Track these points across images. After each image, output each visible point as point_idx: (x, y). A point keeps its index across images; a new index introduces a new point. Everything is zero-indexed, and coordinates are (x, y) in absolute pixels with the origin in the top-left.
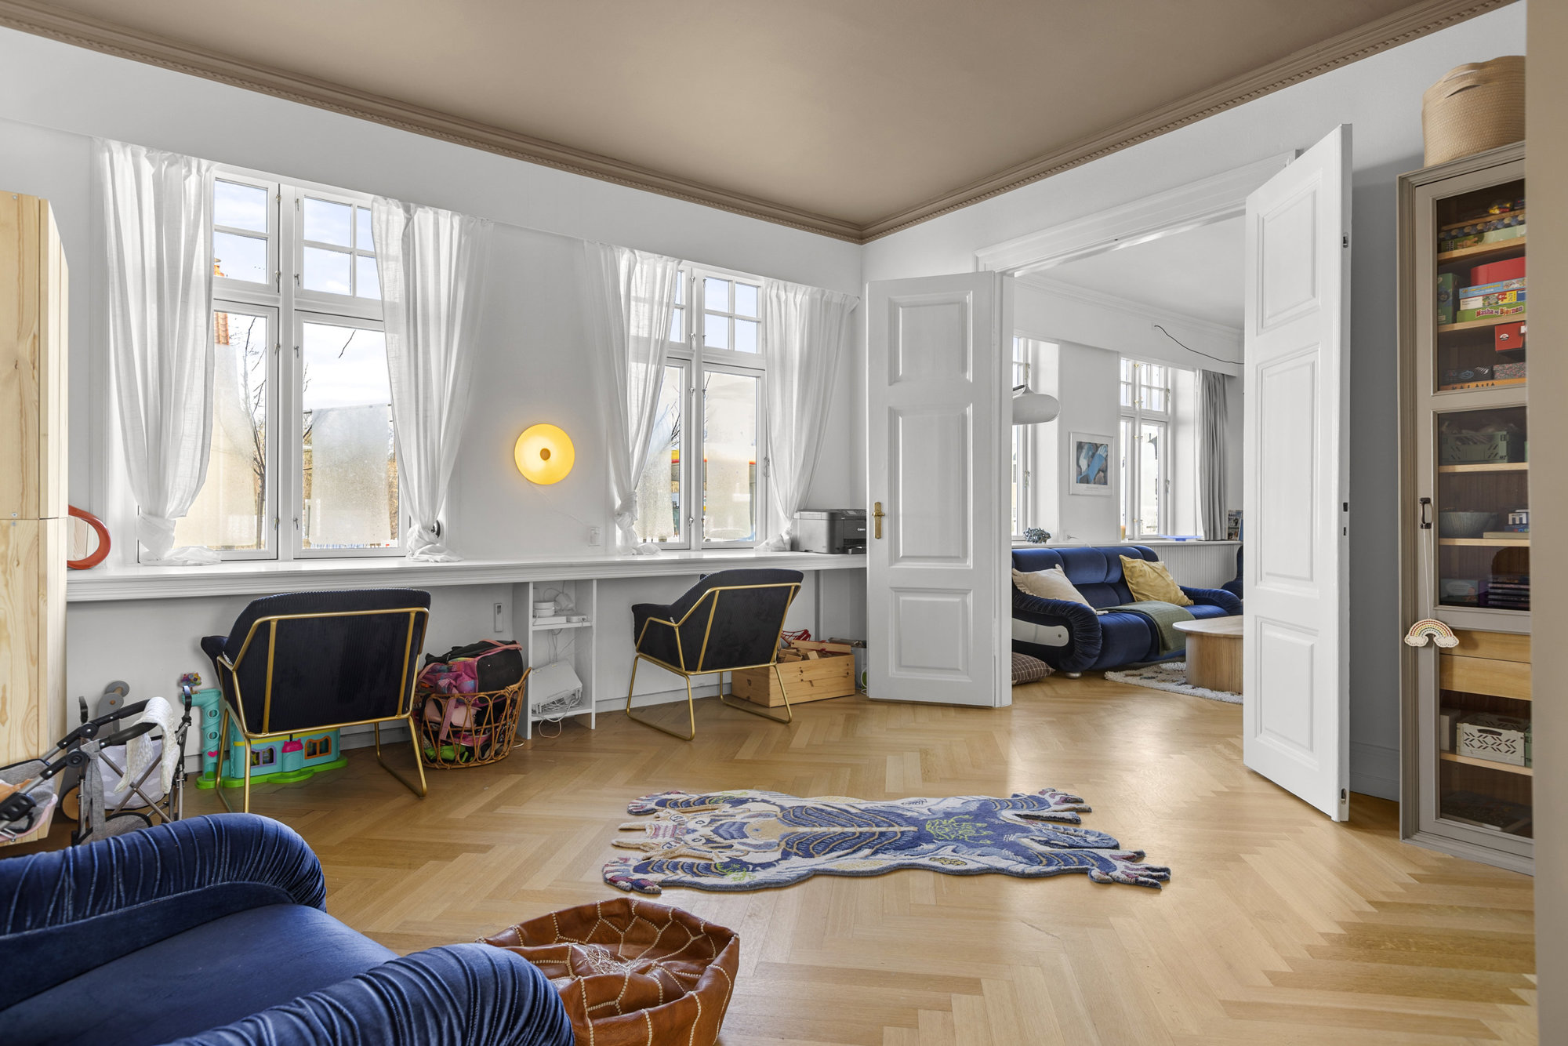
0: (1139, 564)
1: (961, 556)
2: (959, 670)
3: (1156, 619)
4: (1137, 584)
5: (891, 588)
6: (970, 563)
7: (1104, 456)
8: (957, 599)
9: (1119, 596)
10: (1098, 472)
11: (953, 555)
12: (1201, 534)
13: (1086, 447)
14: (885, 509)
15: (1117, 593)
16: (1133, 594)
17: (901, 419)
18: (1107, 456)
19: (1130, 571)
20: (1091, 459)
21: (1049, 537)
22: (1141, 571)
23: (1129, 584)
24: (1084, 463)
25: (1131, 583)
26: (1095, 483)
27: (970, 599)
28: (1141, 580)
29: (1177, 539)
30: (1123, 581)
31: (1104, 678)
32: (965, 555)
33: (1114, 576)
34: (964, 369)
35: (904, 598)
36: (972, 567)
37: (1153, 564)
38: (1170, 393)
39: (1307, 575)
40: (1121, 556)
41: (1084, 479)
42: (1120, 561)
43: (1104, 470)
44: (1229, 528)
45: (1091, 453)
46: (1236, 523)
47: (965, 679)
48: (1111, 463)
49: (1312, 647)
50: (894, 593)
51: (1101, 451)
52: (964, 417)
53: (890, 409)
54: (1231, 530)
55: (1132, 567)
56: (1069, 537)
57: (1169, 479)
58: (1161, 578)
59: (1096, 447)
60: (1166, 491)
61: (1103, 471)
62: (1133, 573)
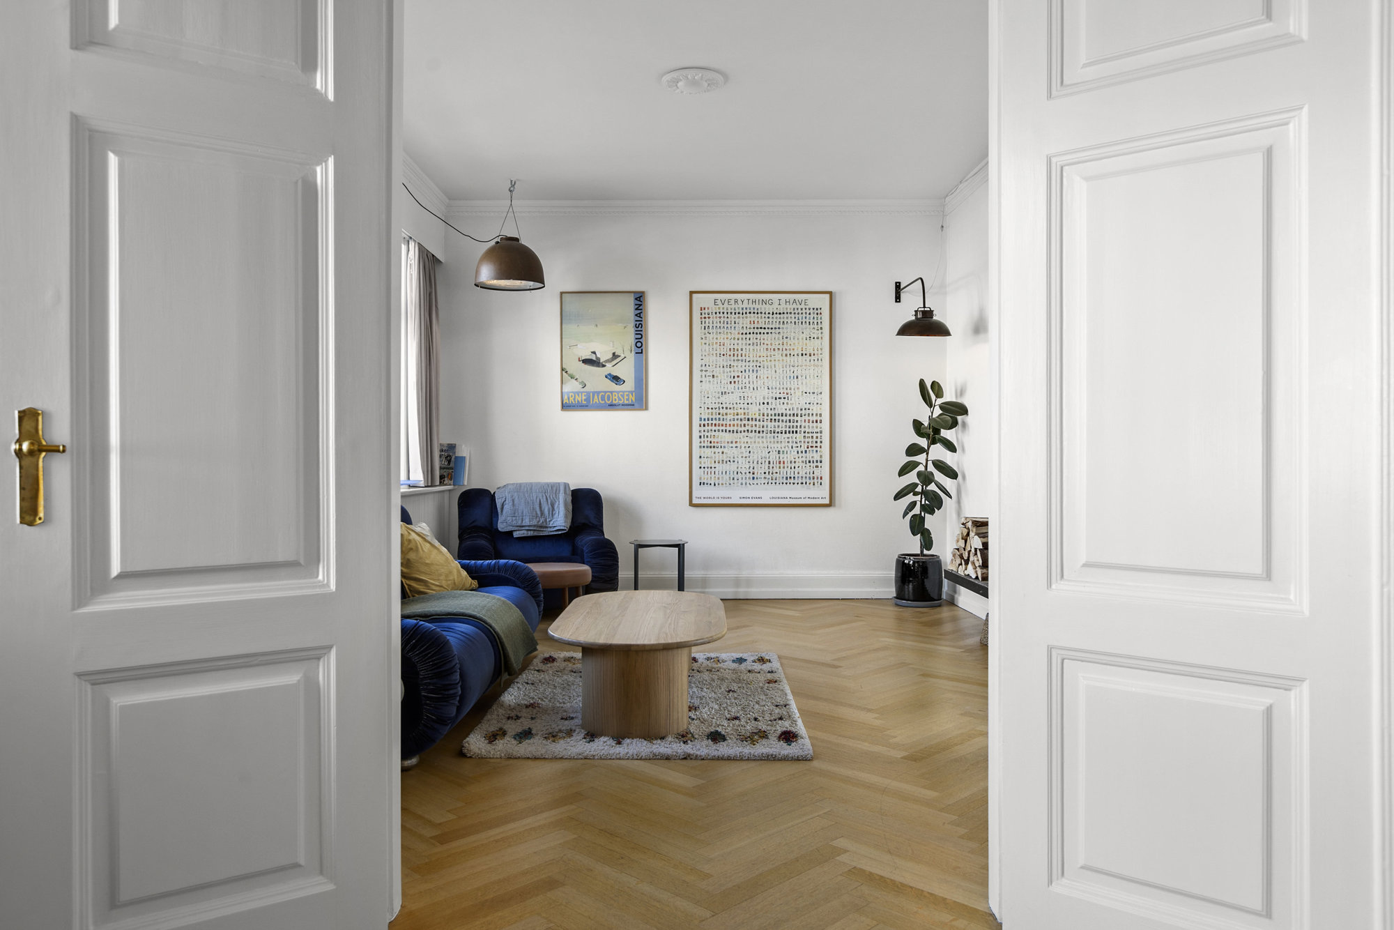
1: (302, 562)
2: (296, 866)
3: (493, 625)
4: (408, 564)
5: (80, 675)
6: (328, 575)
8: (289, 678)
11: (280, 558)
12: (418, 477)
14: (59, 430)
16: (405, 580)
17: (113, 161)
22: (409, 541)
27: (328, 672)
28: (412, 556)
31: (461, 754)
32: (313, 557)
34: (309, 62)
35: (124, 699)
36: (333, 587)
37: (415, 528)
39: (1258, 569)
44: (442, 468)
46: (449, 462)
47: (314, 886)
49: (1269, 711)
50: (89, 687)
52: (310, 193)
53: (76, 121)
54: (443, 471)
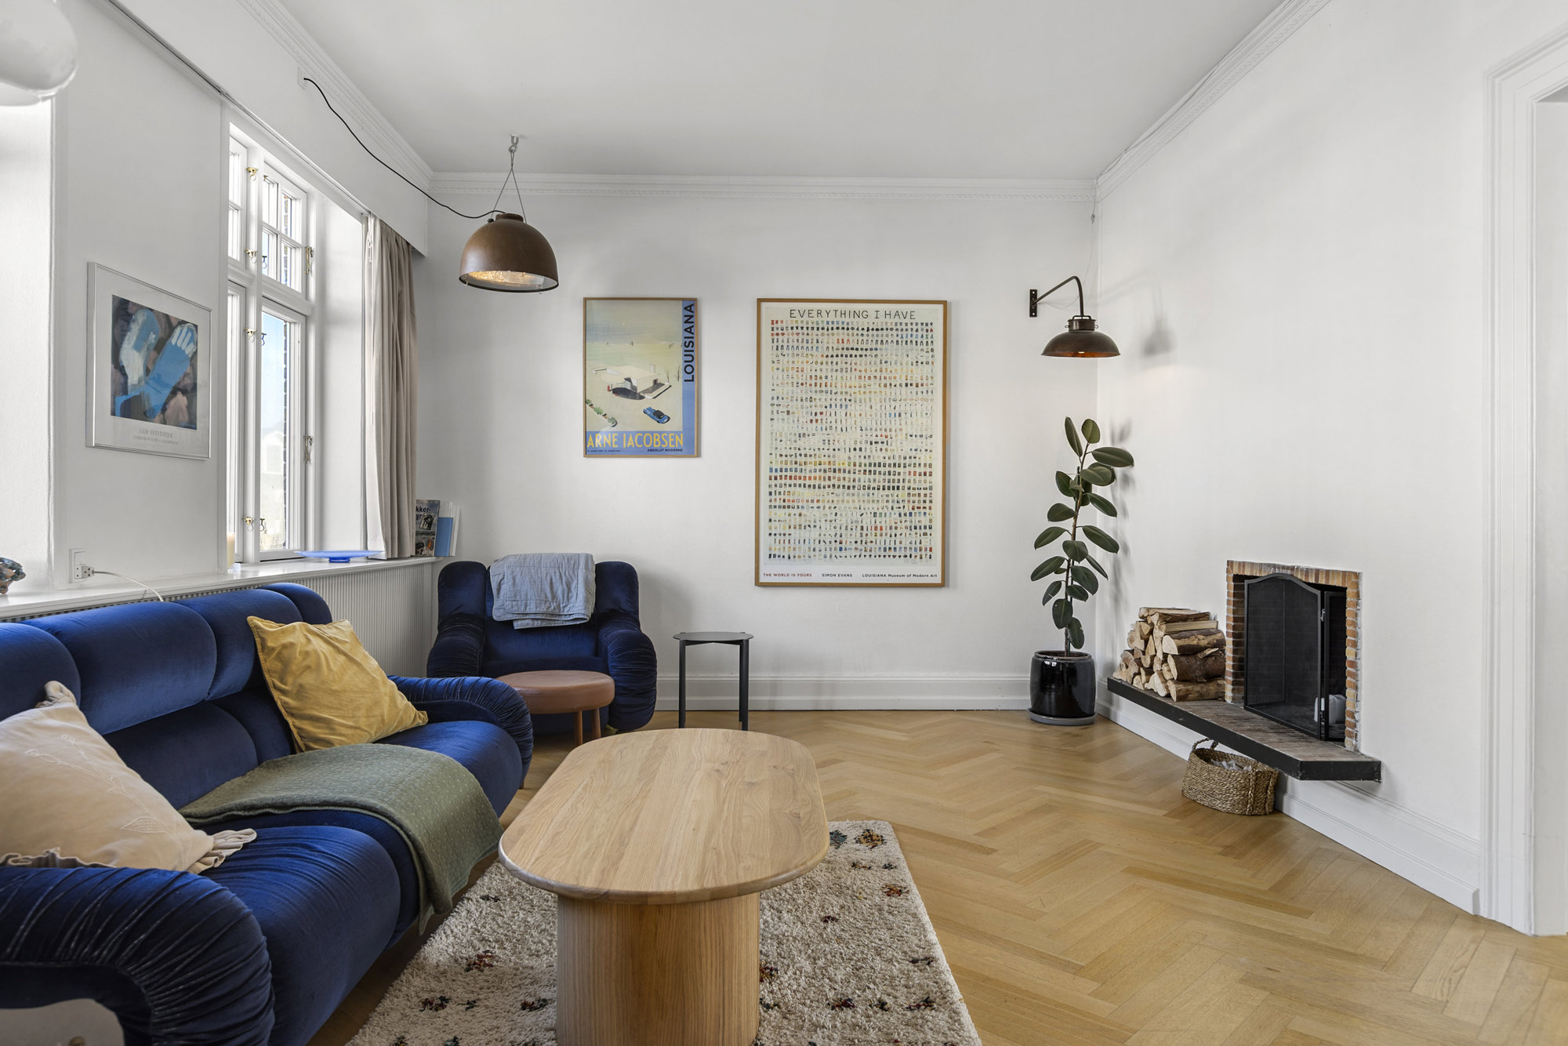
0: (298, 632)
3: (406, 822)
4: (301, 692)
7: (189, 351)
9: (252, 735)
10: (174, 393)
12: (378, 546)
13: (140, 318)
15: (245, 727)
16: (290, 720)
18: (195, 353)
19: (279, 657)
20: (153, 354)
21: (18, 574)
22: (307, 653)
23: (276, 695)
24: (134, 363)
25: (283, 692)
26: (164, 422)
28: (308, 679)
29: (332, 560)
30: (257, 688)
33: (236, 674)
37: (326, 630)
38: (314, 256)
40: (254, 620)
41: (129, 407)
42: (249, 633)
43: (189, 390)
44: (418, 533)
45: (153, 337)
46: (430, 525)
48: (204, 373)
51: (178, 339)
54: (420, 537)
55: (285, 646)
56: (88, 572)
57: (312, 433)
58: (355, 668)
59: (170, 325)
60: (306, 458)
61: (184, 392)
62: (285, 663)
